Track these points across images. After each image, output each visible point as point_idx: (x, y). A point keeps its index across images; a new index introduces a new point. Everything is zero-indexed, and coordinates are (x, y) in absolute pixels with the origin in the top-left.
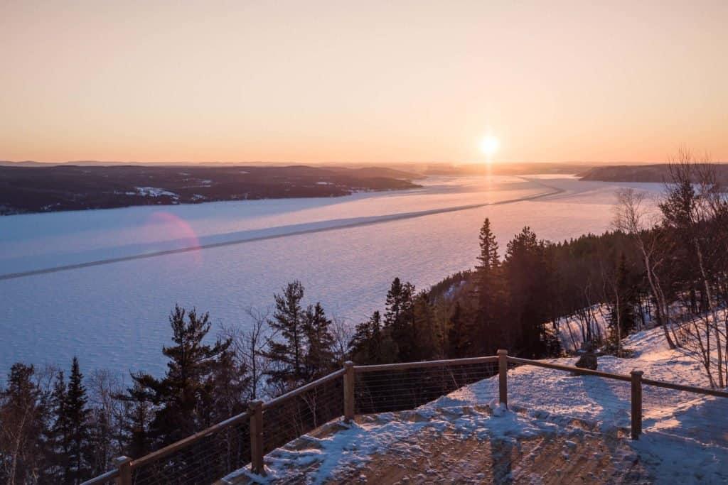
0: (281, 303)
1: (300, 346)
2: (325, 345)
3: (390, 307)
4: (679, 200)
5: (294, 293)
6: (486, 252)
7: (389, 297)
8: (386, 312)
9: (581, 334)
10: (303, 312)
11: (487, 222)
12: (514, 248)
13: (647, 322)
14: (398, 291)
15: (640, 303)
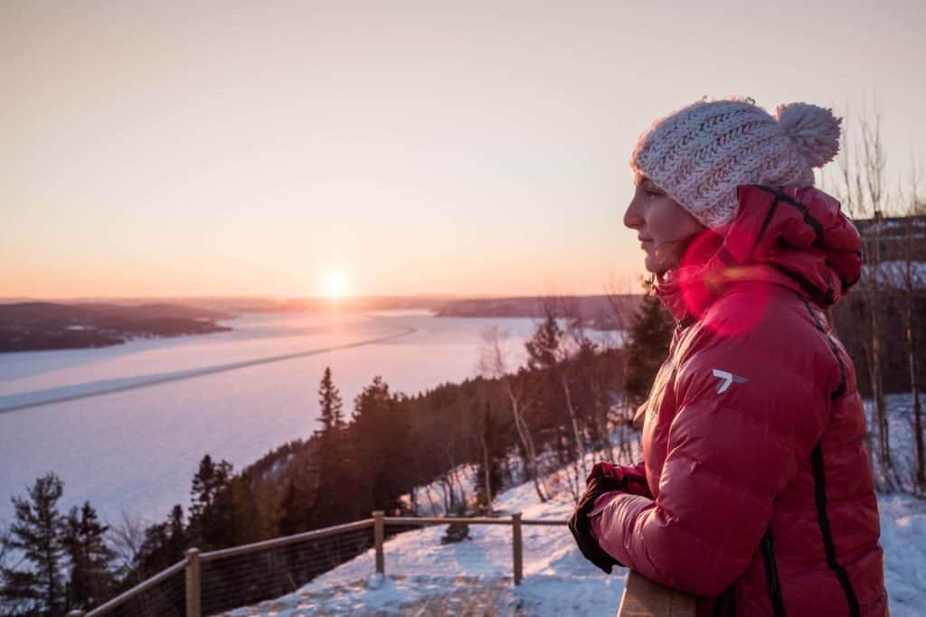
0: (23, 510)
1: (56, 570)
2: (99, 563)
3: (198, 495)
4: (544, 336)
5: (46, 492)
6: (327, 411)
7: (196, 482)
8: (191, 505)
9: (442, 505)
10: (63, 518)
11: (328, 373)
12: (363, 405)
13: (515, 480)
14: (208, 473)
15: (508, 459)
